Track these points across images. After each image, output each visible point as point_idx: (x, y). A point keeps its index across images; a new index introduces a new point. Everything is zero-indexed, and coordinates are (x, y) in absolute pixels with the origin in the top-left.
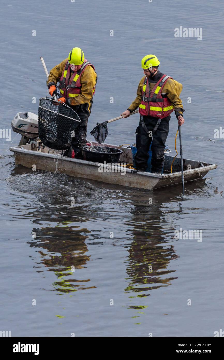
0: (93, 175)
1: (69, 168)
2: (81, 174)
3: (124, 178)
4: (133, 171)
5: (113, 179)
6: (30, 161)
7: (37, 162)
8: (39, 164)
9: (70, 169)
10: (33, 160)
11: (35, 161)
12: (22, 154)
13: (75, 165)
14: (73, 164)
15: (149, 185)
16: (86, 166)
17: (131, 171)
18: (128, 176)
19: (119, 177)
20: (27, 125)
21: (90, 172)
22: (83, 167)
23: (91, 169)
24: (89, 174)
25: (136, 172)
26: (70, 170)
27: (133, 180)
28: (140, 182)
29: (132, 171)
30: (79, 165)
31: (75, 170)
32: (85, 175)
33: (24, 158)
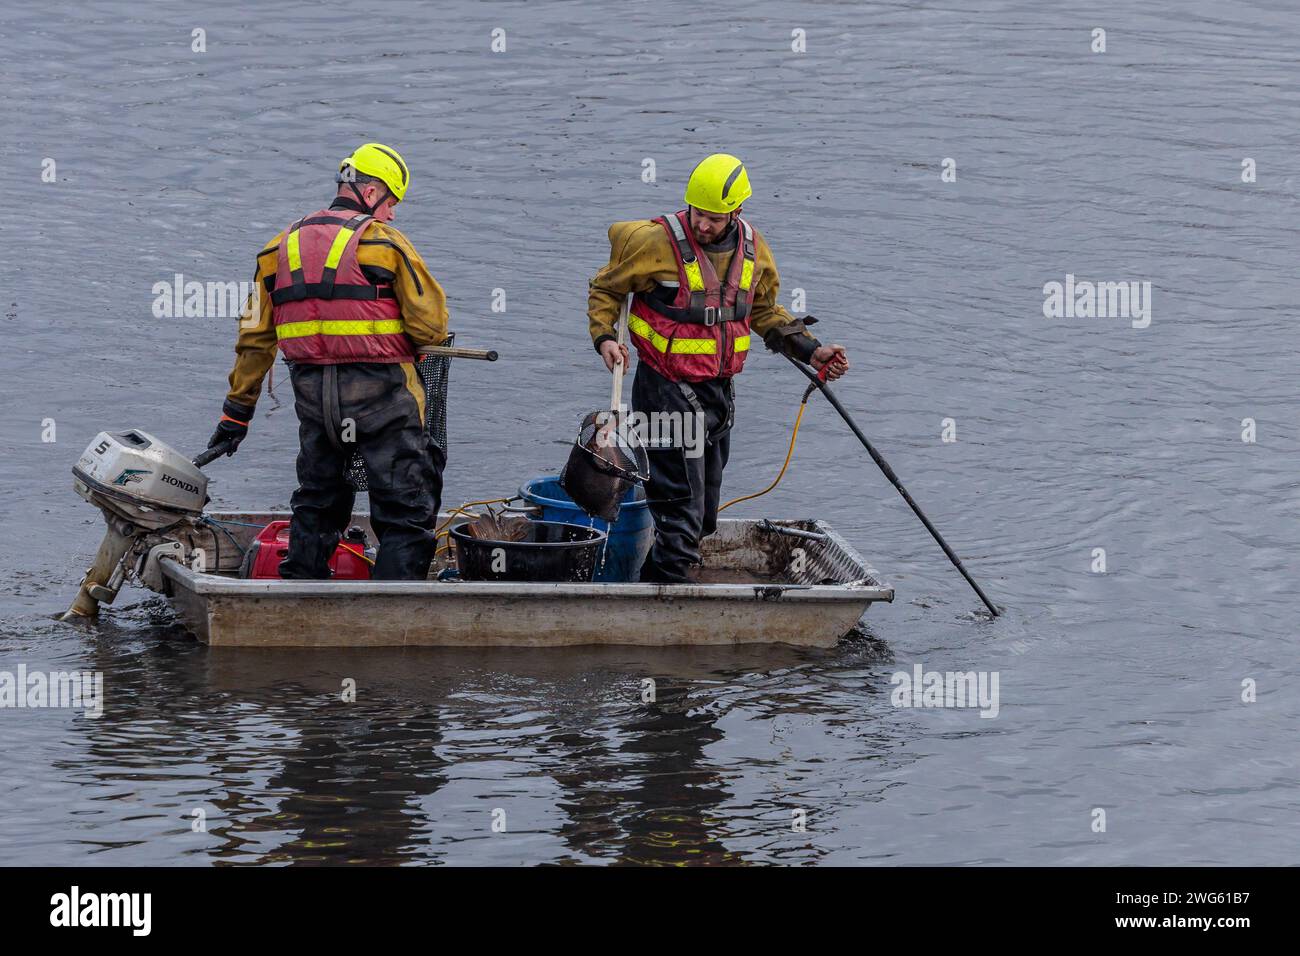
0: (569, 634)
1: (461, 623)
2: (517, 636)
3: (708, 621)
4: (762, 589)
5: (661, 636)
6: (281, 622)
7: (310, 621)
8: (321, 626)
9: (467, 624)
10: (292, 616)
11: (305, 617)
12: (241, 601)
13: (488, 607)
14: (477, 606)
15: (820, 631)
16: (537, 605)
17: (753, 593)
18: (727, 613)
19: (686, 624)
20: (151, 473)
21: (557, 622)
22: (526, 609)
23: (564, 610)
24: (553, 633)
25: (778, 592)
26: (465, 628)
27: (752, 624)
28: (782, 625)
29: (757, 590)
30: (507, 603)
31: (489, 623)
32: (531, 636)
33: (251, 613)
